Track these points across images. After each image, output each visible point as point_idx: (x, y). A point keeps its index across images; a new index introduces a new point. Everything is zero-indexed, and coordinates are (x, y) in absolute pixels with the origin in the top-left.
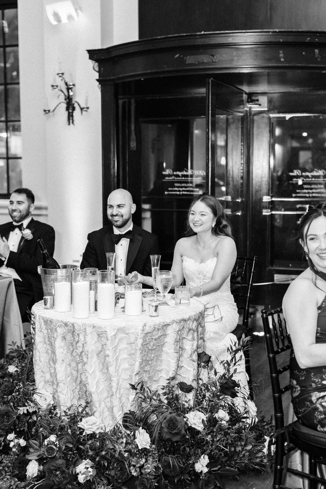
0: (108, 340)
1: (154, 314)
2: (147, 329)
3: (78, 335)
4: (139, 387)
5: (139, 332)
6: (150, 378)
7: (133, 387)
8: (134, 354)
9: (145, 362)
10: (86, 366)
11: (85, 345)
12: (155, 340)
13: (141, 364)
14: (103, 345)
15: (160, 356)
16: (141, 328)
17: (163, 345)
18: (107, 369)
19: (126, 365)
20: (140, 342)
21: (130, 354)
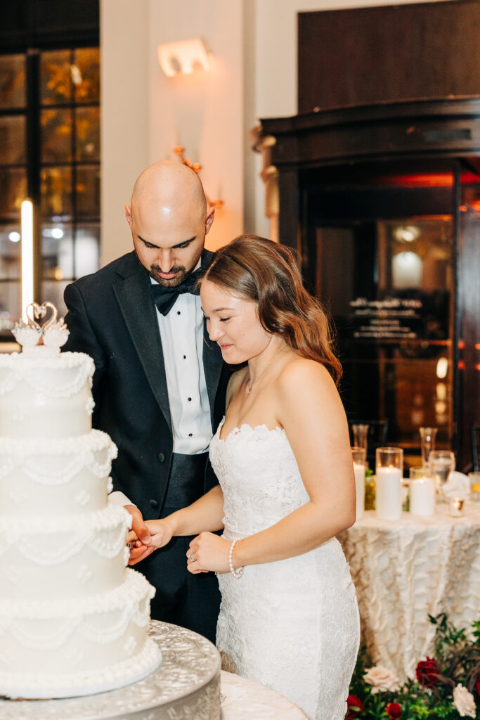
0: (399, 550)
1: (458, 513)
2: (457, 536)
3: (354, 545)
4: (439, 621)
5: (445, 538)
6: (453, 609)
7: (433, 621)
8: (437, 572)
9: (452, 585)
10: (366, 590)
11: (365, 559)
12: (466, 551)
13: (447, 586)
14: (391, 559)
15: (467, 575)
16: (448, 533)
17: (472, 561)
18: (398, 594)
19: (422, 589)
20: (446, 554)
21: (431, 573)
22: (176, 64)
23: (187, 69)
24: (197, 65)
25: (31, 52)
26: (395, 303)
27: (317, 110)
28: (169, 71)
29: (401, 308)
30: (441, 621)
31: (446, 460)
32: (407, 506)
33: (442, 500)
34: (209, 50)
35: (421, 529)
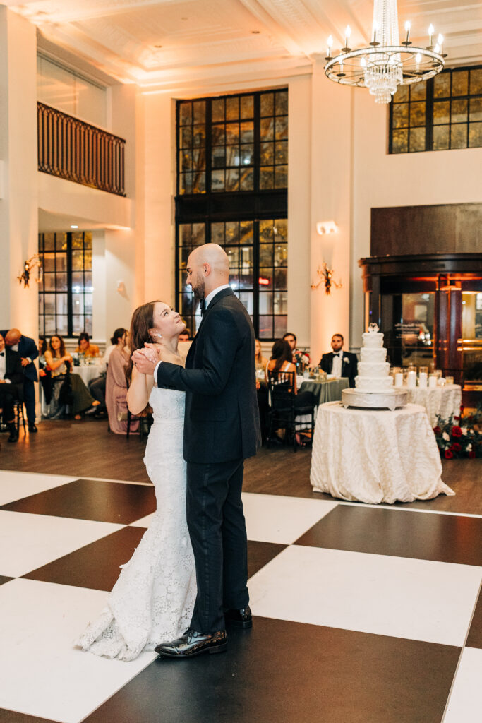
2: (444, 392)
5: (441, 393)
6: (443, 413)
7: (437, 416)
9: (442, 406)
15: (446, 404)
16: (441, 391)
19: (433, 408)
20: (441, 397)
21: (436, 403)
22: (323, 230)
23: (328, 232)
24: (332, 230)
25: (256, 220)
26: (412, 325)
27: (388, 255)
28: (320, 232)
29: (415, 327)
30: (439, 417)
31: (439, 372)
32: (428, 385)
33: (438, 385)
34: (337, 224)
35: (433, 390)
